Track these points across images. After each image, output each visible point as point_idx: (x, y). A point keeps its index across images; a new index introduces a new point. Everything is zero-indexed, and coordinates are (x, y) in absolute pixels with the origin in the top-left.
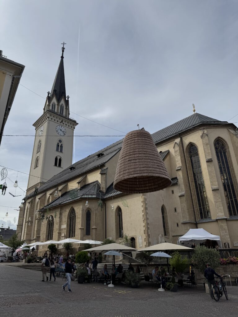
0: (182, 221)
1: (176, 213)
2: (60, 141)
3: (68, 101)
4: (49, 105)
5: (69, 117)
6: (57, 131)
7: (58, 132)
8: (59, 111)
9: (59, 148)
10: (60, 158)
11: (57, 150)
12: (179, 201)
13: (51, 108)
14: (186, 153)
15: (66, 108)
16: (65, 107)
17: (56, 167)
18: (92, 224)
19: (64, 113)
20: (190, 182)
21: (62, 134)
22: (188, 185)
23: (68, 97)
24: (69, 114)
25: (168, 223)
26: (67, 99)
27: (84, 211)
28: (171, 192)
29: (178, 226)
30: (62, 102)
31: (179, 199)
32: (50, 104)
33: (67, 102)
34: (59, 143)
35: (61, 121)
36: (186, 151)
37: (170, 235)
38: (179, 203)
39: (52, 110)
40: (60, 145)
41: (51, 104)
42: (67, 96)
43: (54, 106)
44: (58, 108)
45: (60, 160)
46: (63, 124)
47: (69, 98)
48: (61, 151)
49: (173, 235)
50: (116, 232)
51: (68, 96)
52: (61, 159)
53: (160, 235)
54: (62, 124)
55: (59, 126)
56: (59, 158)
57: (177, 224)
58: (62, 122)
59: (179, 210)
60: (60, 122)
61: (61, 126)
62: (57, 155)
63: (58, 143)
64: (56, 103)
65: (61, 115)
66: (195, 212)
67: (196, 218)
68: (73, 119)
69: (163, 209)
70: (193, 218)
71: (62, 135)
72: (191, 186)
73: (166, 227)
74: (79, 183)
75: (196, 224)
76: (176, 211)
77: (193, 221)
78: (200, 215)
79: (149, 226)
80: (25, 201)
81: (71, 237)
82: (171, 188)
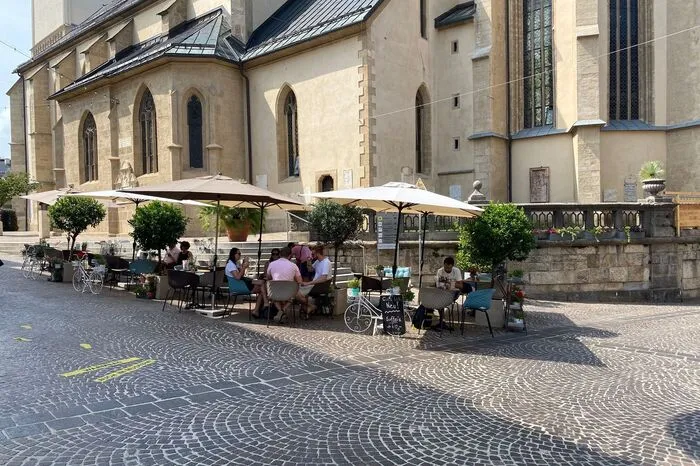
0: (470, 132)
1: (457, 110)
12: (471, 74)
18: (207, 136)
20: (511, 17)
22: (504, 25)
25: (430, 138)
27: (181, 98)
28: (450, 47)
29: (456, 147)
31: (471, 65)
37: (433, 170)
38: (471, 77)
49: (440, 171)
50: (279, 161)
53: (406, 170)
57: (457, 142)
59: (467, 101)
66: (512, 108)
67: (512, 125)
69: (421, 97)
70: (503, 124)
72: (511, 29)
73: (424, 148)
74: (163, 14)
75: (509, 142)
76: (456, 105)
77: (502, 133)
78: (523, 118)
79: (374, 144)
80: (22, 77)
81: (148, 171)
82: (453, 35)
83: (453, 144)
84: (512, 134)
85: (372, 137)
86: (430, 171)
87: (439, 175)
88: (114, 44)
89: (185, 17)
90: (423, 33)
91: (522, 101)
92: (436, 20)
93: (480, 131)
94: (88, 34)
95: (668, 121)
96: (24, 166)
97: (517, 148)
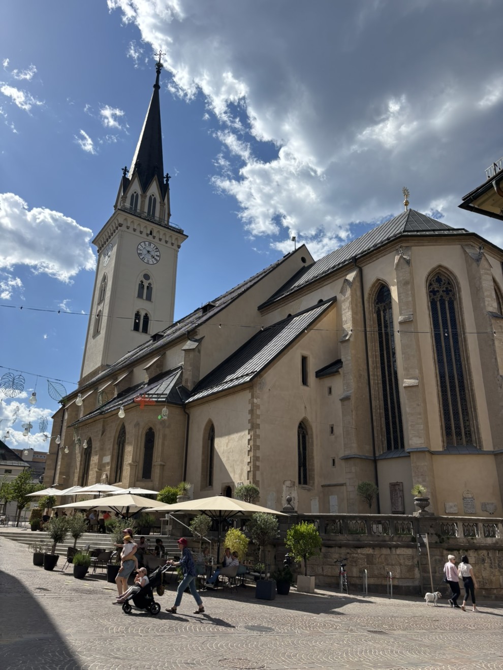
0: (342, 454)
1: (333, 437)
2: (147, 277)
3: (167, 184)
4: (124, 198)
5: (168, 222)
6: (141, 254)
7: (141, 257)
8: (146, 210)
9: (145, 291)
10: (146, 314)
11: (140, 295)
12: (341, 410)
13: (128, 205)
14: (369, 302)
15: (160, 203)
16: (158, 200)
17: (136, 334)
18: (156, 456)
19: (157, 214)
20: (371, 369)
21: (150, 260)
22: (366, 375)
23: (168, 177)
24: (169, 215)
25: (313, 458)
26: (165, 182)
27: (141, 430)
28: (327, 391)
29: (334, 465)
30: (154, 189)
31: (339, 404)
32: (127, 194)
33: (164, 189)
34: (144, 280)
35: (149, 233)
36: (369, 298)
38: (341, 412)
39: (131, 208)
40: (146, 284)
41: (129, 195)
42: (165, 175)
43: (134, 198)
44: (143, 202)
45: (146, 318)
46: (154, 237)
47: (170, 179)
48: (149, 298)
49: (323, 483)
50: (202, 474)
51: (168, 174)
52: (149, 315)
53: (288, 483)
54: (150, 237)
55: (144, 242)
56: (142, 314)
57: (334, 460)
58: (151, 233)
59: (339, 430)
60: (147, 235)
61: (150, 244)
62: (138, 308)
63: (142, 282)
64: (139, 192)
65: (150, 218)
66: (376, 435)
67: (377, 448)
68: (177, 227)
69: (303, 429)
70: (369, 447)
71: (152, 263)
72: (371, 377)
73: (309, 465)
74: (147, 369)
75: (375, 461)
76: (332, 433)
77: (369, 454)
78: (386, 442)
79: (258, 463)
80: (64, 406)
81: (118, 480)
82: (328, 382)
83: (331, 462)
84: (376, 455)
85: (255, 459)
86: (314, 483)
87: (322, 486)
88: (118, 387)
89: (162, 370)
90: (305, 382)
91: (384, 429)
92: (316, 372)
93: (347, 453)
94: (106, 378)
95: (494, 446)
96: (53, 472)
97: (382, 465)
